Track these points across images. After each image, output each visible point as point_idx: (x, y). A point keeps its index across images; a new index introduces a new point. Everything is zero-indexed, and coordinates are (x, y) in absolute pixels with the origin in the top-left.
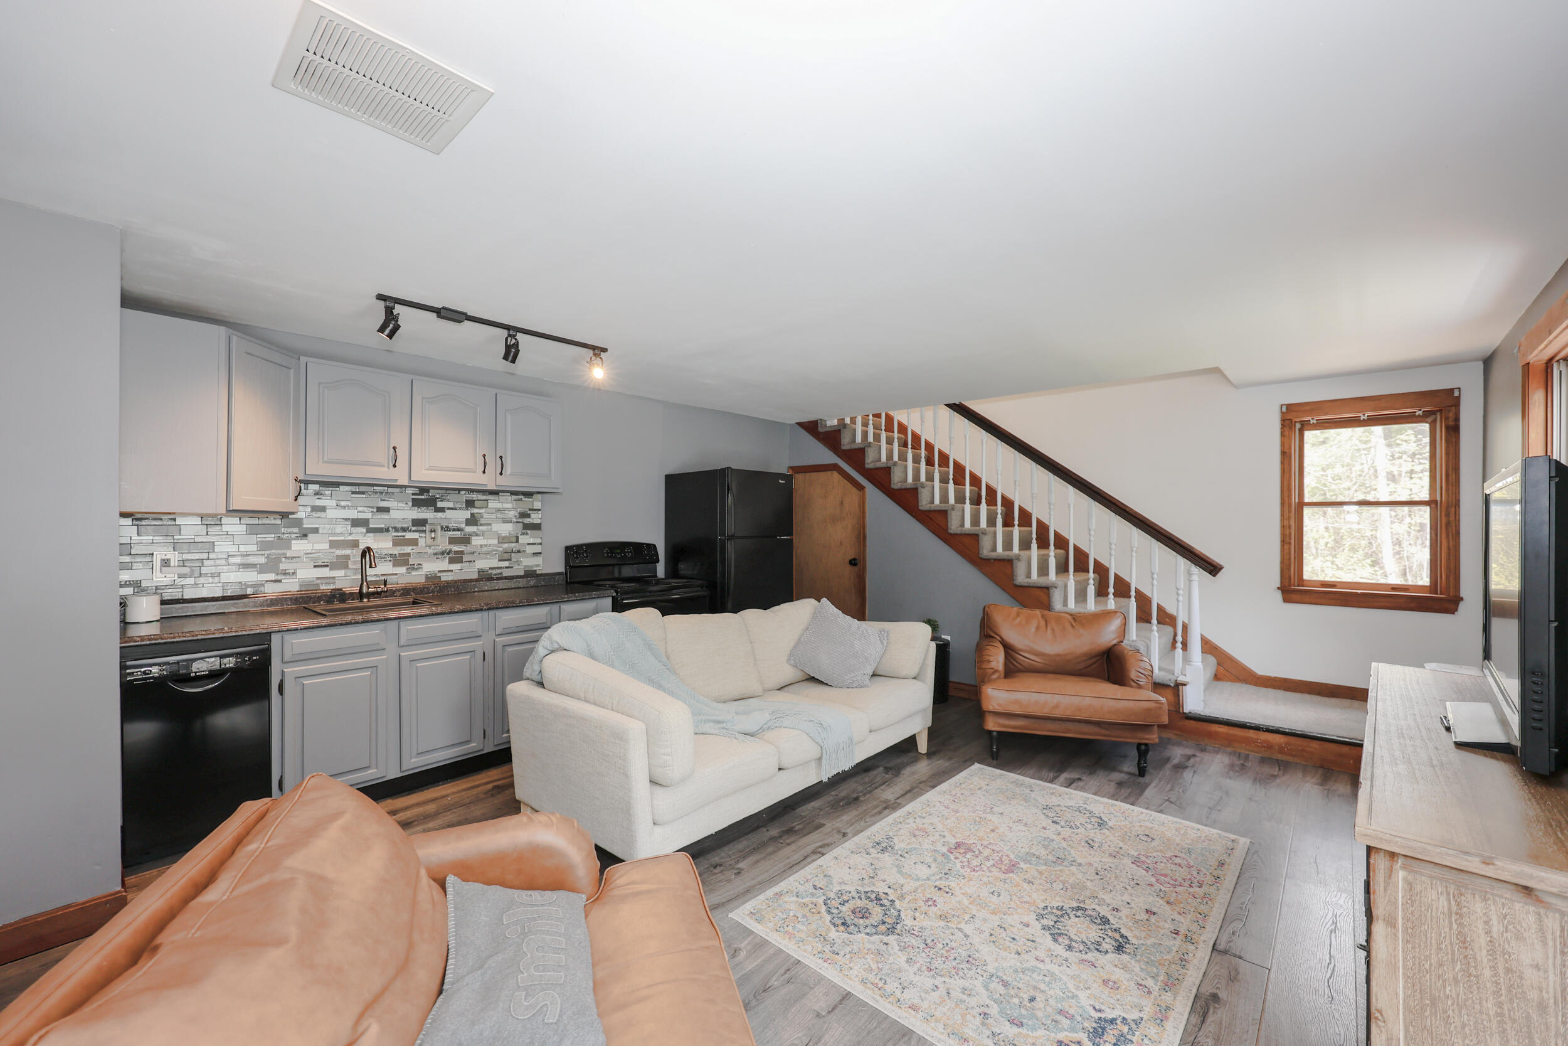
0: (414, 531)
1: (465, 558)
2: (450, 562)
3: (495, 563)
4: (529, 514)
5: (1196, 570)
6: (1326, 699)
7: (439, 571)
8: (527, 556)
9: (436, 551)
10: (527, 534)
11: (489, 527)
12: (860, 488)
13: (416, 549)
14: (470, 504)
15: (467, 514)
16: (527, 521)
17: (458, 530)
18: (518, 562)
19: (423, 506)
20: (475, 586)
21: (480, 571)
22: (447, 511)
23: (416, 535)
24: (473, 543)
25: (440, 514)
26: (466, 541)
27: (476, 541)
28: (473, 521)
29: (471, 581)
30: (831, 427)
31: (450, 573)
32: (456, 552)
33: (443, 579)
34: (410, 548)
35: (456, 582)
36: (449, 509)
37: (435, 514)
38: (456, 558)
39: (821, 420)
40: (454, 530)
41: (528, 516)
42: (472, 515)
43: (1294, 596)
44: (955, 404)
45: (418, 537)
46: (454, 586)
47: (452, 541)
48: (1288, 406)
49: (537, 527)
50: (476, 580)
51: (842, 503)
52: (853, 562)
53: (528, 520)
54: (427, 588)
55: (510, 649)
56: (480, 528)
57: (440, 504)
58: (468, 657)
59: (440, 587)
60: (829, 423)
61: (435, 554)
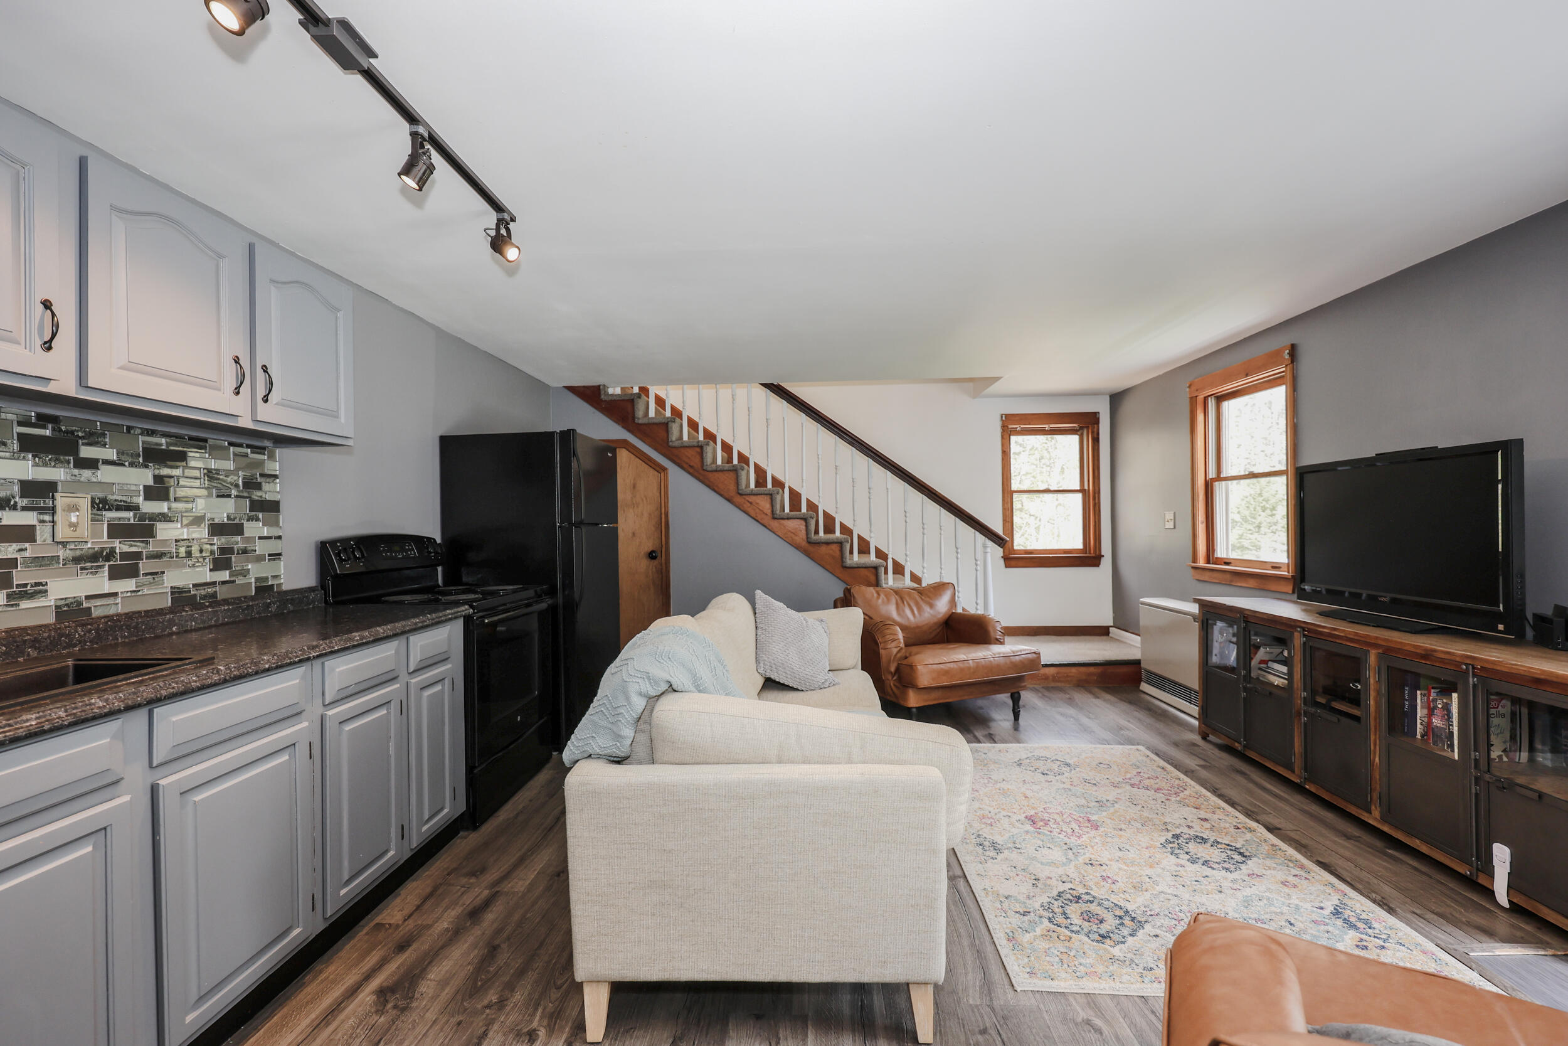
0: (24, 508)
1: (144, 566)
2: (112, 577)
3: (205, 574)
4: (260, 483)
5: (990, 543)
6: (1032, 638)
7: (88, 597)
8: (260, 559)
9: (78, 553)
10: (258, 520)
11: (190, 506)
12: (661, 469)
13: (30, 550)
14: (153, 456)
15: (145, 477)
16: (257, 495)
17: (128, 508)
18: (245, 573)
19: (47, 453)
20: (171, 623)
21: (178, 594)
22: (103, 467)
23: (29, 518)
24: (158, 537)
25: (86, 474)
26: (144, 529)
27: (166, 532)
28: (158, 491)
29: (160, 612)
30: (612, 395)
31: (111, 601)
32: (125, 556)
33: (96, 613)
34: (15, 546)
35: (129, 616)
36: (107, 462)
37: (76, 471)
38: (126, 569)
39: (604, 385)
40: (118, 508)
41: (258, 487)
42: (158, 479)
43: (1013, 563)
44: (772, 384)
45: (35, 522)
46: (128, 627)
47: (116, 531)
48: (1006, 415)
49: (273, 507)
50: (171, 610)
51: (634, 486)
52: (652, 556)
53: (259, 493)
54: (67, 636)
55: (348, 727)
56: (174, 505)
57: (86, 452)
58: (285, 757)
59: (97, 630)
60: (611, 391)
61: (77, 560)
